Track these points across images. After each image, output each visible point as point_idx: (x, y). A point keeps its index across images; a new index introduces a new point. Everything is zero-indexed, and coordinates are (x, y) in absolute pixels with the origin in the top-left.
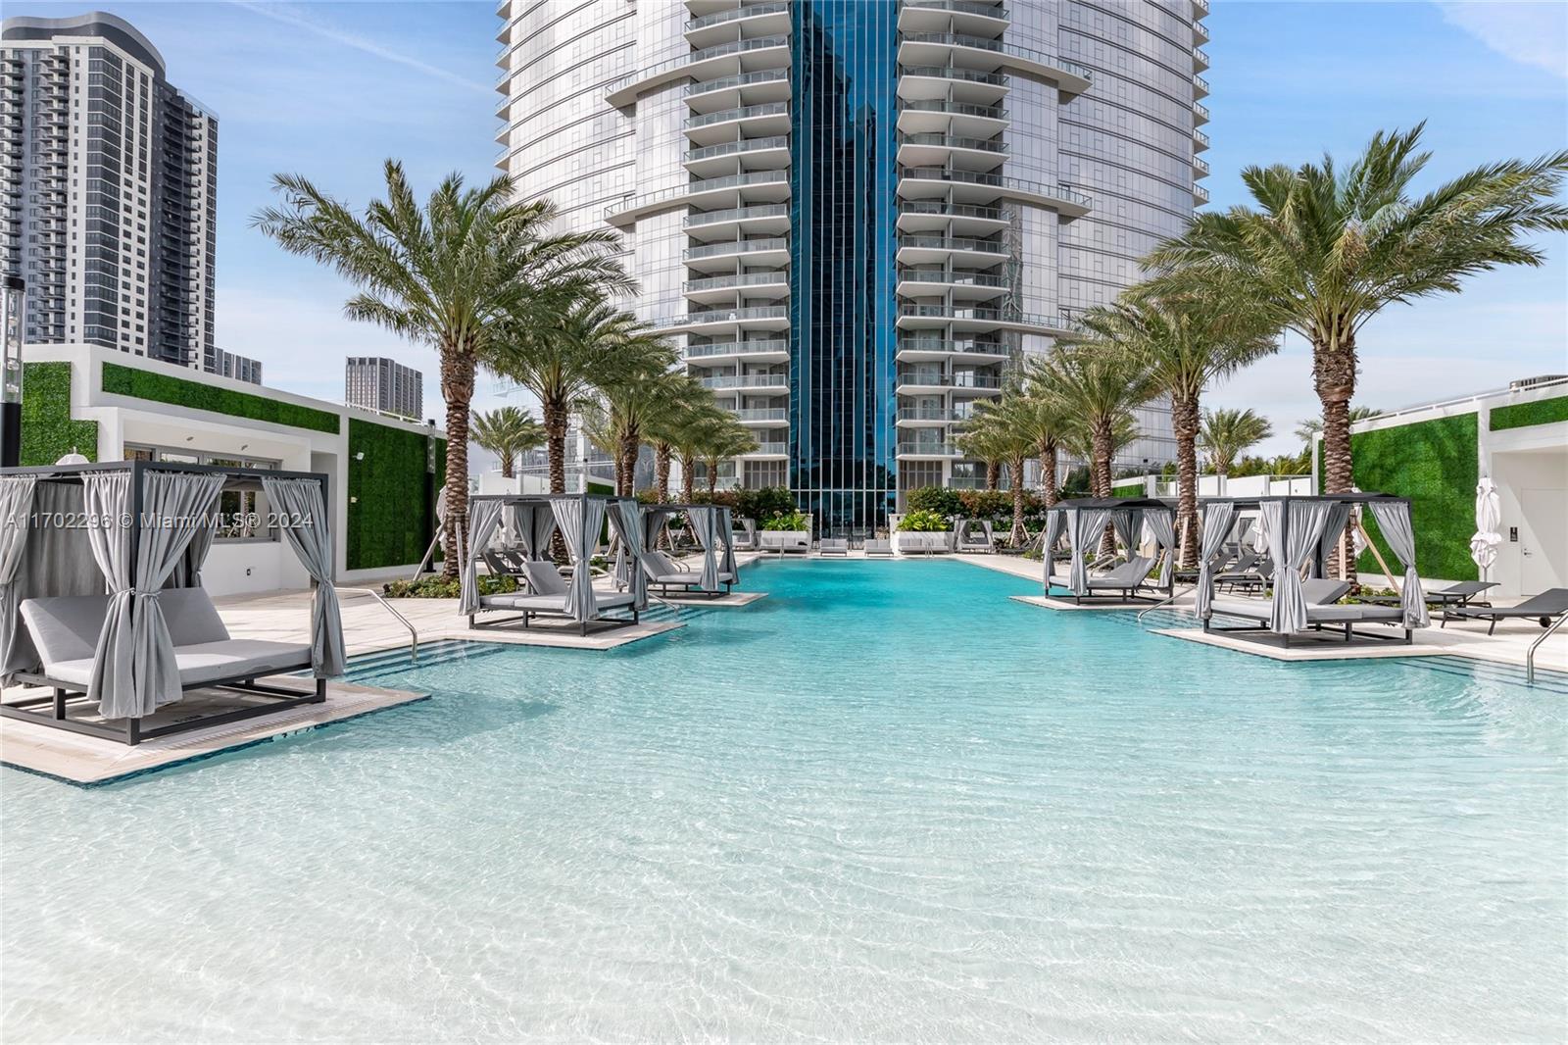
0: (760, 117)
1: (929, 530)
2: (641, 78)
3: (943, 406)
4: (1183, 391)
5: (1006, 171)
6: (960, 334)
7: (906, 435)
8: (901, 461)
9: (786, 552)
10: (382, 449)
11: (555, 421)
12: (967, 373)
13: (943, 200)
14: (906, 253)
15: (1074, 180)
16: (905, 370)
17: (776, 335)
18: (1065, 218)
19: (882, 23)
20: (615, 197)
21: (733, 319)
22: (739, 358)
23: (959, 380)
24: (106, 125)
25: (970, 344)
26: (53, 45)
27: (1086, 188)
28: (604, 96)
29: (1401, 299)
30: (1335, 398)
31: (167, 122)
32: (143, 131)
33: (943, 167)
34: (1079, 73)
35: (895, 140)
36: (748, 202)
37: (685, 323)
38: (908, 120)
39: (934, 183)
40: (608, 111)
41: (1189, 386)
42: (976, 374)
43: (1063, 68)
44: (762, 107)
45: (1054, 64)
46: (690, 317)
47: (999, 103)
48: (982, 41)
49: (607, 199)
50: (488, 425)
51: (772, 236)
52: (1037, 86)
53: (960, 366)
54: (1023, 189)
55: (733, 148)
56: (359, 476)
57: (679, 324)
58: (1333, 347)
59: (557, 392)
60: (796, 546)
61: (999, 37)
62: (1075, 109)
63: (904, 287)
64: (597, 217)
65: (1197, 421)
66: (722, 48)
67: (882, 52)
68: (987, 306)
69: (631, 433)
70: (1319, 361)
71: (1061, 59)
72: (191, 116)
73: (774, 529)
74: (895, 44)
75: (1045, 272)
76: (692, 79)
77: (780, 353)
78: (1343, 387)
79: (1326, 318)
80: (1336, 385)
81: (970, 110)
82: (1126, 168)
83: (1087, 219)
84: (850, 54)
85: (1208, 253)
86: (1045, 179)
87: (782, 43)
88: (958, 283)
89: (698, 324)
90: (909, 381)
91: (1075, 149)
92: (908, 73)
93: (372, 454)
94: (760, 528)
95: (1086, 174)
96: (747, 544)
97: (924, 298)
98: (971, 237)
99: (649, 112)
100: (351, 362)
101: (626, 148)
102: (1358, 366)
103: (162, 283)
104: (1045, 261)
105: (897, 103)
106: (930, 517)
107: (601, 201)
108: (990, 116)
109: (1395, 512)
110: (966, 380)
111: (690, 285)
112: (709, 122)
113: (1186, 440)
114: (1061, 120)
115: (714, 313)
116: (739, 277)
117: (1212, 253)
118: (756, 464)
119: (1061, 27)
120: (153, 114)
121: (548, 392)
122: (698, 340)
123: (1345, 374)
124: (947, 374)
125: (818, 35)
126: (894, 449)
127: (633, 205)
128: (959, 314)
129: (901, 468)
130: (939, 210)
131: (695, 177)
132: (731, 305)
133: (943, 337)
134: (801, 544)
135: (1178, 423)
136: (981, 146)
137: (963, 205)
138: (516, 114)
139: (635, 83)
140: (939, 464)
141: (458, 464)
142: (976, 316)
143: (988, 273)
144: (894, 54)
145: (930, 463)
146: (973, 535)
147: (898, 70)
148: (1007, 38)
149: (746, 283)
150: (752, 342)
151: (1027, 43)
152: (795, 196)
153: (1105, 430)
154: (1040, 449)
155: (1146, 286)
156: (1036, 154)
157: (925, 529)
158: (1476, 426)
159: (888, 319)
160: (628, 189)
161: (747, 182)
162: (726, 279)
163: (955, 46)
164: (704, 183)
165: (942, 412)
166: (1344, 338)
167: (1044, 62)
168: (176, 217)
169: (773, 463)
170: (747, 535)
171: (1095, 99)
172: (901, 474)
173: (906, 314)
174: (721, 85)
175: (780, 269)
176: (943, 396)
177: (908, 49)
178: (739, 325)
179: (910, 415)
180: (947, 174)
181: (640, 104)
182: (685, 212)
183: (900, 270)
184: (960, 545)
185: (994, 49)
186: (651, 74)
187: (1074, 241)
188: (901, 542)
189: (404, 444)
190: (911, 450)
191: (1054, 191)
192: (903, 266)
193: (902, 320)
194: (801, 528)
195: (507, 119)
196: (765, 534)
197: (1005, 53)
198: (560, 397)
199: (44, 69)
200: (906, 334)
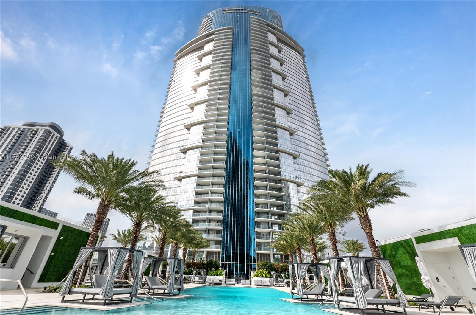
0: (219, 157)
1: (264, 277)
2: (189, 146)
3: (269, 236)
4: (330, 230)
5: (282, 173)
6: (273, 214)
7: (259, 245)
8: (257, 253)
9: (214, 284)
10: (72, 236)
11: (136, 230)
12: (276, 226)
13: (266, 179)
14: (257, 191)
15: (299, 176)
16: (258, 224)
17: (219, 211)
18: (299, 185)
19: (249, 140)
20: (178, 172)
21: (207, 206)
22: (208, 218)
23: (274, 228)
24: (40, 146)
25: (276, 217)
26: (35, 128)
27: (303, 179)
28: (179, 149)
29: (378, 205)
30: (368, 231)
31: (58, 147)
32: (50, 149)
33: (266, 171)
34: (297, 153)
35: (253, 164)
36: (214, 176)
37: (193, 207)
38: (256, 160)
39: (263, 175)
40: (179, 153)
41: (331, 228)
42: (278, 226)
43: (293, 152)
44: (219, 155)
45: (291, 151)
46: (194, 205)
47: (279, 158)
48: (273, 145)
49: (175, 173)
50: (122, 234)
51: (220, 185)
52: (287, 155)
53: (274, 224)
54: (287, 178)
55: (211, 163)
56: (59, 245)
57: (191, 207)
58: (363, 216)
59: (139, 221)
60: (218, 282)
61: (277, 145)
62: (297, 161)
63: (257, 200)
64: (172, 177)
65: (336, 239)
66: (210, 142)
67: (249, 146)
68: (280, 207)
69: (164, 237)
70: (360, 220)
71: (292, 150)
72: (66, 146)
73: (212, 275)
74: (252, 144)
75: (295, 199)
76: (202, 147)
77: (220, 217)
78: (369, 228)
79: (359, 208)
80: (367, 227)
81: (271, 159)
82: (312, 175)
83: (304, 186)
84: (241, 145)
85: (323, 189)
86: (292, 176)
87: (225, 142)
88: (271, 200)
89: (197, 207)
90: (259, 227)
91: (299, 169)
92: (255, 150)
93: (67, 238)
94: (207, 275)
95: (302, 175)
96: (201, 281)
97: (262, 204)
98: (274, 188)
99: (190, 154)
100: (88, 215)
101: (184, 161)
102: (371, 222)
103: (35, 188)
104: (295, 196)
105: (253, 156)
106: (264, 272)
107: (173, 173)
108: (276, 160)
109: (386, 263)
110: (276, 228)
111: (195, 196)
112: (205, 157)
113: (334, 245)
114: (294, 163)
115: (202, 204)
116: (210, 195)
117: (324, 189)
118: (211, 252)
119: (291, 144)
120: (55, 145)
121: (136, 221)
122: (196, 212)
123: (368, 224)
124: (270, 226)
125: (234, 140)
126: (255, 249)
127: (182, 175)
128: (272, 209)
129: (257, 256)
130: (265, 181)
131: (200, 169)
132: (206, 202)
133: (268, 215)
134: (220, 281)
135: (330, 239)
136: (275, 167)
137: (271, 180)
138: (155, 152)
139: (187, 147)
140: (269, 255)
141: (92, 241)
142: (277, 209)
143: (280, 198)
144: (252, 146)
145: (266, 254)
146: (279, 279)
147: (253, 149)
148: (279, 145)
149: (211, 196)
150: (212, 213)
151: (284, 146)
152: (226, 175)
153: (313, 242)
154: (296, 249)
155: (310, 198)
156: (289, 170)
157: (262, 277)
158: (413, 242)
159: (252, 209)
160: (181, 171)
161: (214, 171)
162: (206, 195)
163: (267, 145)
164: (202, 171)
165: (269, 238)
166: (365, 214)
167: (288, 150)
168: (49, 170)
169: (216, 252)
170: (202, 277)
171: (302, 159)
172: (257, 258)
173: (257, 208)
174: (209, 149)
175: (222, 194)
176: (269, 232)
177: (255, 145)
178: (208, 208)
179: (260, 238)
180: (267, 173)
181: (188, 152)
182: (196, 177)
183: (255, 196)
184: (275, 283)
185: (276, 147)
186: (191, 146)
187: (302, 191)
188: (255, 281)
189: (81, 235)
190: (260, 249)
191: (295, 179)
192: (256, 195)
193: (256, 209)
194: (221, 275)
195: (152, 153)
196: (208, 277)
197: (279, 148)
198: (140, 223)
199: (30, 133)
200: (258, 214)
